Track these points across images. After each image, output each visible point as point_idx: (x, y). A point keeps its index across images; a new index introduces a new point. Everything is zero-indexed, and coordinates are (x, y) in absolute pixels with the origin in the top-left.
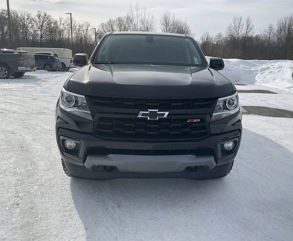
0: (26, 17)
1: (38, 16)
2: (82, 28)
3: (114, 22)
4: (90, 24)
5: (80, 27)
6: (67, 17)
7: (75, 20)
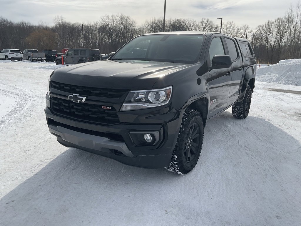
0: (192, 24)
1: (201, 23)
2: (240, 31)
3: (273, 23)
4: (249, 27)
5: (238, 30)
6: (227, 22)
7: (234, 24)
